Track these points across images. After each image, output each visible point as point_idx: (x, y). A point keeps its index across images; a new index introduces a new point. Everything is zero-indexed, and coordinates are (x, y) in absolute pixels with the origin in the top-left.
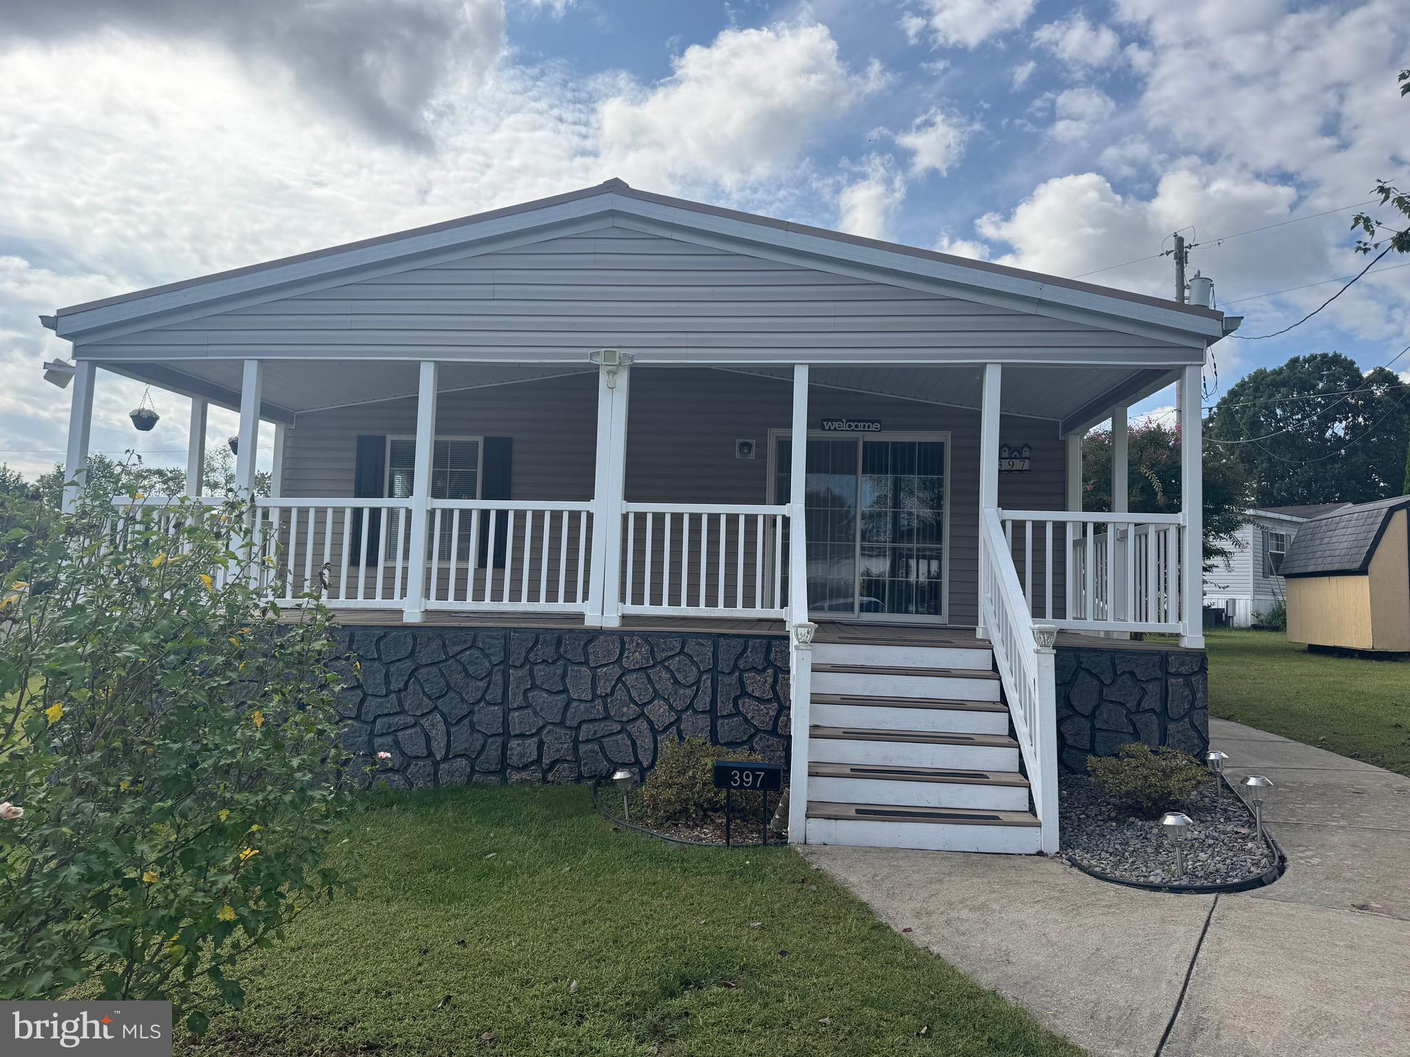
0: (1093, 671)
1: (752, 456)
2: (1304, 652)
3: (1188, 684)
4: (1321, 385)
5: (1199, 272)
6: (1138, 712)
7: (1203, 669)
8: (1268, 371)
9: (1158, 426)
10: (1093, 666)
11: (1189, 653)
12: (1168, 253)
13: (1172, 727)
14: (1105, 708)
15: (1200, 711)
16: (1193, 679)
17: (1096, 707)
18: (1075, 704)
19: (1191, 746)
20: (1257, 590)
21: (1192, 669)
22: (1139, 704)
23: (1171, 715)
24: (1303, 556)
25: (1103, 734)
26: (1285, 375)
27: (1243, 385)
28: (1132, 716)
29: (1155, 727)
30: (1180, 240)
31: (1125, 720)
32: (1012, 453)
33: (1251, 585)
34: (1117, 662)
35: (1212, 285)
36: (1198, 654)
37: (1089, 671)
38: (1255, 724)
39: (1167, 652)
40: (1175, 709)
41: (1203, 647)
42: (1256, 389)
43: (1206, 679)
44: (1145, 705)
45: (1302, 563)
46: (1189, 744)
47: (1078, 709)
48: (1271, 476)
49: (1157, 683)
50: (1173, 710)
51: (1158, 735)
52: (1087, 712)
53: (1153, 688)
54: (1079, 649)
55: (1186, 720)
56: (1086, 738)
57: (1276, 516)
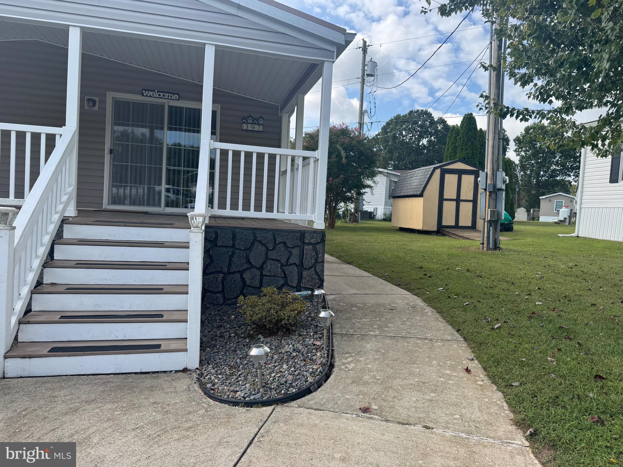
0: (263, 242)
1: (96, 108)
2: (397, 230)
3: (314, 249)
4: (420, 123)
5: (372, 58)
6: (287, 265)
7: (323, 241)
8: (401, 115)
9: (347, 127)
10: (263, 239)
11: (316, 231)
12: (360, 48)
13: (305, 273)
14: (269, 263)
15: (320, 264)
16: (317, 246)
17: (264, 263)
18: (252, 261)
19: (314, 284)
20: (386, 204)
21: (317, 240)
22: (288, 260)
23: (304, 267)
24: (400, 189)
25: (267, 278)
26: (407, 117)
27: (391, 120)
28: (284, 268)
29: (296, 274)
30: (365, 42)
31: (280, 270)
32: (253, 121)
33: (384, 202)
34: (276, 237)
35: (377, 65)
36: (321, 232)
37: (260, 242)
38: (360, 266)
39: (304, 231)
40: (307, 263)
41: (324, 228)
42: (396, 123)
43: (324, 246)
44: (291, 261)
45: (399, 192)
46: (314, 282)
47: (253, 264)
48: (399, 159)
49: (298, 249)
50: (306, 264)
51: (297, 278)
52: (258, 265)
53: (296, 252)
54: (255, 229)
55: (313, 269)
56: (257, 280)
57: (395, 173)
